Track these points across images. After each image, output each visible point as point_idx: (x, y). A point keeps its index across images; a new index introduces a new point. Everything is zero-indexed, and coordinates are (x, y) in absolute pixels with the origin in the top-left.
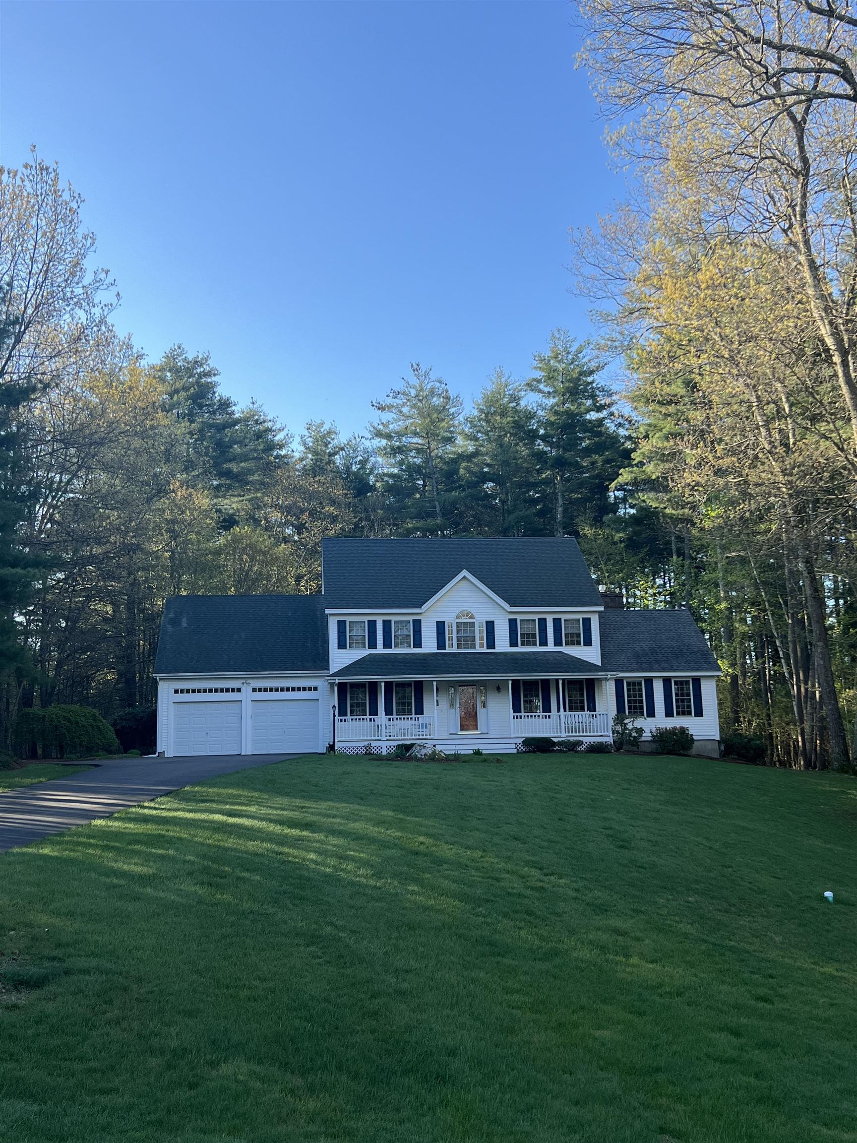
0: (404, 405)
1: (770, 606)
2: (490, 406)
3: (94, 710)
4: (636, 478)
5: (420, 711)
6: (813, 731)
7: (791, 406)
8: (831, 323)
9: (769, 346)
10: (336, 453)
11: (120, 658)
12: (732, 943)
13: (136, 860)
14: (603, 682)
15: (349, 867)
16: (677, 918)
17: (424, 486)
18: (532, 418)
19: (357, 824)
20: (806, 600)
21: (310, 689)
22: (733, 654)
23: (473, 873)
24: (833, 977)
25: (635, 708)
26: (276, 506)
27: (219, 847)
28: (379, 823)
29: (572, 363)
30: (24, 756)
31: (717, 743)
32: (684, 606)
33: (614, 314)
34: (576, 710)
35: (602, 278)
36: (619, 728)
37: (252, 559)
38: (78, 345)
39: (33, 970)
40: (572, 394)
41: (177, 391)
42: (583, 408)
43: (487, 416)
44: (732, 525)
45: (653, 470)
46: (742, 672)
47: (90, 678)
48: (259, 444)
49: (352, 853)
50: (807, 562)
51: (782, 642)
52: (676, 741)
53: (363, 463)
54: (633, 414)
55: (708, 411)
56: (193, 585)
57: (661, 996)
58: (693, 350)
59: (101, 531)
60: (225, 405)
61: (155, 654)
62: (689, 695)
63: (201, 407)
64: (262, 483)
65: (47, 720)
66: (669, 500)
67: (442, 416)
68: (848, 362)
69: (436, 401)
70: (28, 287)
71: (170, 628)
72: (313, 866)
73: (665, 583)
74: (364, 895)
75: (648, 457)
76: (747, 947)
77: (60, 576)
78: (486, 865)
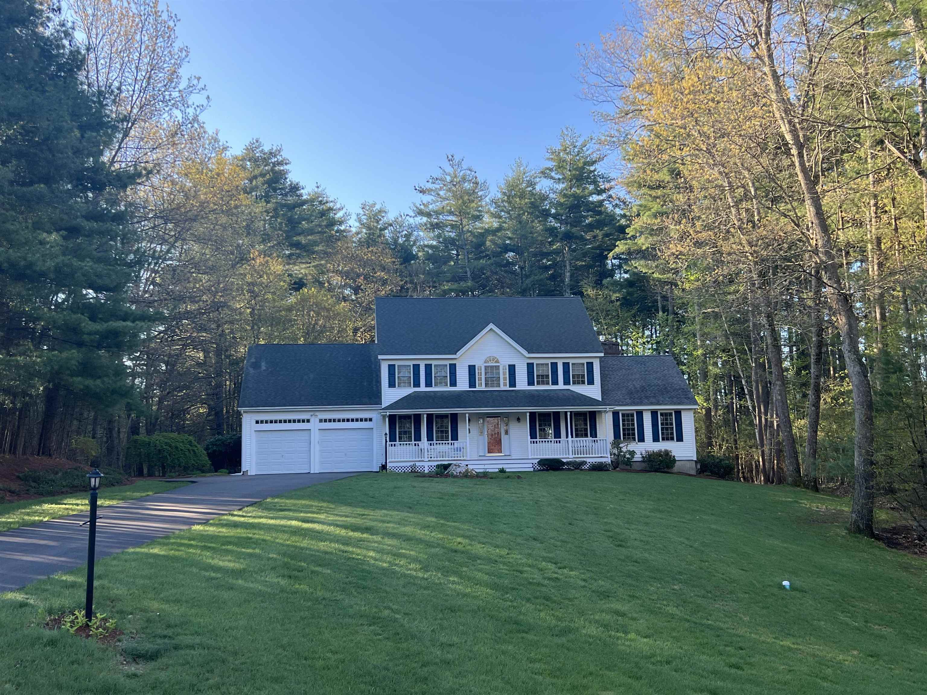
0: (441, 189)
1: (737, 353)
2: (511, 190)
3: (191, 438)
4: (629, 249)
5: (455, 437)
6: (771, 453)
7: (755, 190)
8: (790, 122)
9: (739, 141)
10: (385, 228)
11: (210, 395)
12: (710, 622)
13: (229, 558)
14: (603, 414)
15: (401, 563)
16: (665, 602)
17: (458, 255)
18: (545, 199)
19: (407, 528)
20: (767, 347)
21: (366, 420)
22: (708, 391)
23: (502, 567)
24: (790, 649)
25: (629, 434)
26: (337, 272)
27: (296, 547)
28: (426, 527)
29: (578, 155)
30: (133, 475)
31: (694, 463)
32: (667, 352)
33: (612, 115)
34: (582, 436)
35: (603, 85)
36: (616, 451)
37: (318, 314)
38: (175, 139)
39: (148, 646)
40: (577, 180)
41: (255, 177)
42: (586, 192)
43: (508, 198)
44: (708, 287)
45: (643, 242)
46: (714, 406)
47: (186, 411)
48: (323, 221)
49: (404, 551)
50: (768, 317)
51: (746, 382)
52: (661, 461)
53: (408, 236)
54: (627, 197)
55: (689, 194)
56: (270, 336)
57: (654, 664)
58: (677, 144)
59: (194, 292)
60: (295, 188)
61: (239, 392)
62: (672, 424)
63: (275, 190)
64: (325, 253)
65: (152, 445)
66: (657, 267)
67: (472, 198)
68: (803, 154)
69: (467, 186)
70: (134, 91)
71: (251, 371)
72: (373, 562)
73: (652, 334)
74: (414, 584)
75: (640, 232)
76: (722, 625)
77: (161, 328)
78: (511, 560)
